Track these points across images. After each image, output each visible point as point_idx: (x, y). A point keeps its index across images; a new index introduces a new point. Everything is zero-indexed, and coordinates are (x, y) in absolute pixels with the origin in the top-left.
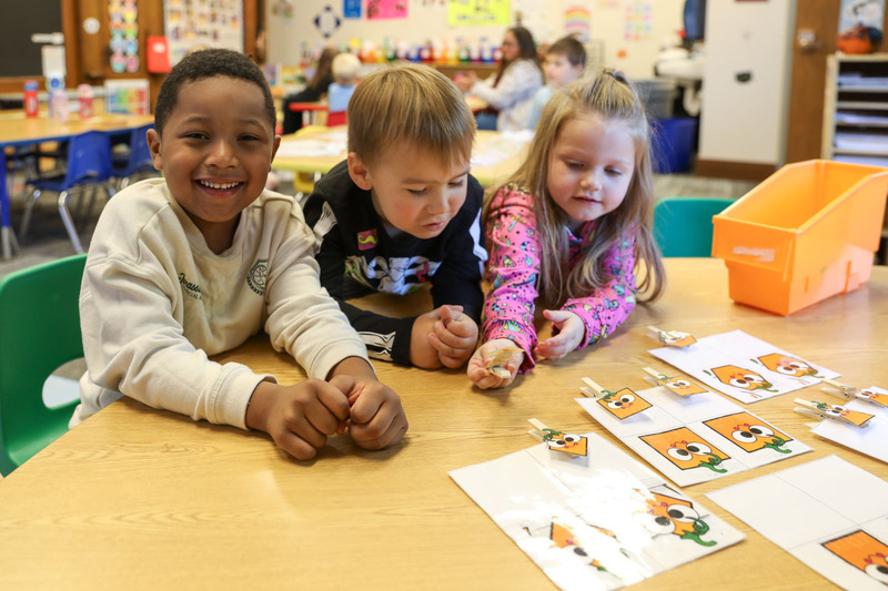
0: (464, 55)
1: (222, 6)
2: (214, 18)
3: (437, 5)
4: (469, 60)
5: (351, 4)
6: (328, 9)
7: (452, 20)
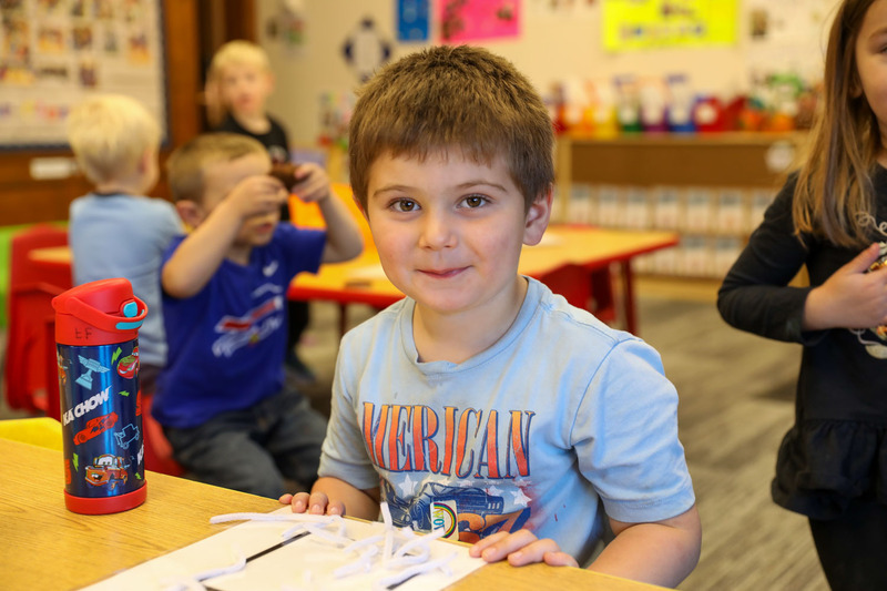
0: (628, 116)
1: (103, 14)
2: (82, 39)
3: (580, 9)
4: (641, 126)
5: (411, 11)
6: (368, 24)
7: (611, 40)
